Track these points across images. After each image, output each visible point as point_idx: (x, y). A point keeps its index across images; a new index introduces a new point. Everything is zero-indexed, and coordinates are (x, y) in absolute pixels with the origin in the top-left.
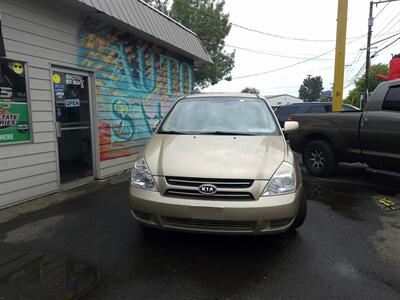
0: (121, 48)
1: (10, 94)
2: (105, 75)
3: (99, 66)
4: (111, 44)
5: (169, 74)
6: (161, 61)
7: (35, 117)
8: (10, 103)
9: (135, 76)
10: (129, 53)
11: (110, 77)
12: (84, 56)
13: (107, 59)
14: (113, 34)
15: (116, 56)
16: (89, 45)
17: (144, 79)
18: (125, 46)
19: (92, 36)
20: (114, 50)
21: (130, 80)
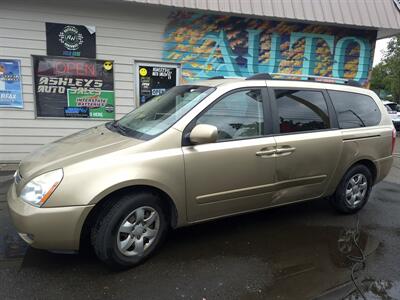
0: (221, 35)
1: (101, 85)
2: (195, 66)
3: (188, 57)
4: (207, 34)
5: (307, 55)
6: (293, 41)
7: (117, 102)
8: (100, 91)
9: (241, 63)
10: (233, 39)
11: (202, 67)
12: (170, 50)
13: (198, 50)
14: (210, 22)
15: (213, 44)
16: (178, 39)
17: (254, 65)
18: (227, 32)
19: (182, 30)
20: (210, 39)
21: (230, 67)
